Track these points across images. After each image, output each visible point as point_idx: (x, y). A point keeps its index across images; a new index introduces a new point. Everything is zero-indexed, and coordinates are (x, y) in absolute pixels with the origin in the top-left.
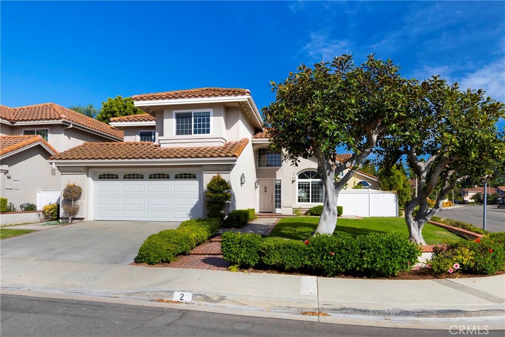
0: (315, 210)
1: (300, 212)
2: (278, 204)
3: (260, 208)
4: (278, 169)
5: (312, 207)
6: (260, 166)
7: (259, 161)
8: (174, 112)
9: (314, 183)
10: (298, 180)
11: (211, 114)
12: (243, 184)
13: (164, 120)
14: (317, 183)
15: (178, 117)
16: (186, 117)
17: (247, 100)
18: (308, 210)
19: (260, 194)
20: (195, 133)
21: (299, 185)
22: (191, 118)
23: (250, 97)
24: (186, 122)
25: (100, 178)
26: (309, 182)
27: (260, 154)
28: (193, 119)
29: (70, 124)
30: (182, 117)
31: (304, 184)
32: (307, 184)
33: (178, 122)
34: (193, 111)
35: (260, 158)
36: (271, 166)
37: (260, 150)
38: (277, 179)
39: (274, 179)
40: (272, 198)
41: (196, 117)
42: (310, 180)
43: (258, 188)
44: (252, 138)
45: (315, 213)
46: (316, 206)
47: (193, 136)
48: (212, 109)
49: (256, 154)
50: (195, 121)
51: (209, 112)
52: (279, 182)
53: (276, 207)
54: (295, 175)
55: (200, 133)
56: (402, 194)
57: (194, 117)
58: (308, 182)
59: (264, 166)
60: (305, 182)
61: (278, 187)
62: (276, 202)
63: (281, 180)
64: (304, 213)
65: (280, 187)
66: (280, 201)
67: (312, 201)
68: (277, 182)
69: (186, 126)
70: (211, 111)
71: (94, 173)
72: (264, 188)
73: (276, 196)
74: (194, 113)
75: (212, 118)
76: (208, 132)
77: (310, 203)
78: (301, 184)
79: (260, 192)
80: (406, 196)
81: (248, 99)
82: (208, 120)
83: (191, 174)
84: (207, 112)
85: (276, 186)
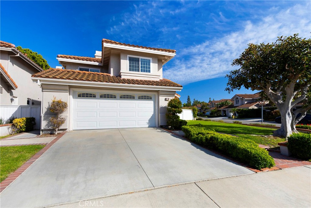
8: (128, 56)
11: (151, 61)
13: (121, 60)
15: (131, 59)
16: (136, 61)
17: (174, 56)
20: (142, 71)
23: (176, 54)
24: (136, 64)
25: (79, 96)
28: (140, 62)
30: (133, 60)
33: (130, 63)
34: (140, 58)
41: (142, 61)
47: (140, 73)
48: (152, 58)
50: (141, 64)
51: (150, 60)
55: (144, 71)
57: (141, 61)
69: (136, 67)
70: (151, 59)
71: (74, 92)
74: (141, 59)
75: (151, 64)
76: (149, 72)
82: (149, 65)
84: (148, 60)
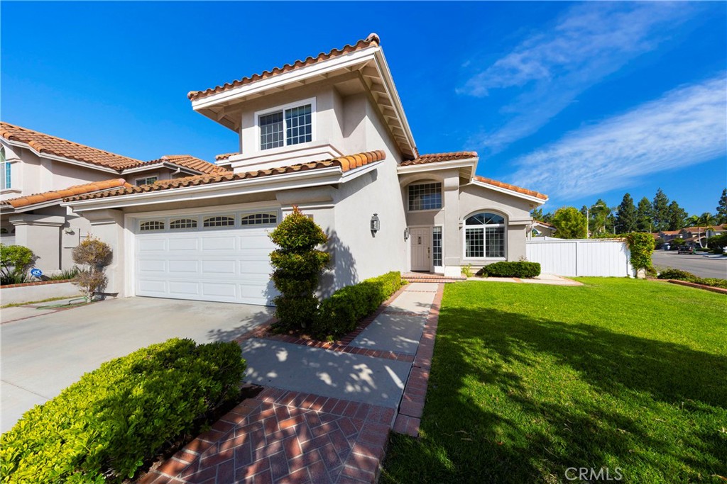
0: (495, 268)
1: (470, 271)
2: (438, 260)
3: (412, 266)
4: (437, 212)
5: (489, 263)
6: (411, 209)
7: (411, 203)
8: (257, 114)
9: (490, 230)
10: (465, 227)
11: (313, 107)
12: (376, 231)
13: (243, 130)
14: (495, 230)
15: (264, 121)
16: (275, 121)
17: (373, 57)
18: (482, 268)
19: (412, 247)
20: (289, 143)
21: (467, 233)
22: (282, 120)
23: (379, 49)
24: (275, 129)
25: (142, 229)
26: (482, 229)
27: (411, 193)
28: (285, 121)
29: (177, 168)
30: (269, 122)
31: (474, 231)
32: (479, 231)
33: (263, 132)
34: (284, 107)
35: (411, 198)
36: (427, 208)
37: (411, 187)
38: (436, 225)
39: (431, 226)
40: (429, 251)
41: (289, 117)
42: (484, 226)
43: (409, 240)
44: (398, 166)
45: (494, 273)
46: (495, 263)
47: (286, 147)
49: (406, 192)
50: (289, 126)
51: (310, 105)
52: (438, 230)
53: (435, 264)
54: (461, 220)
56: (638, 243)
57: (286, 118)
58: (480, 229)
59: (417, 209)
60: (476, 229)
61: (438, 236)
62: (435, 257)
63: (441, 227)
64: (476, 271)
65: (440, 236)
66: (440, 256)
67: (487, 255)
68: (435, 230)
69: (276, 137)
70: (312, 100)
71: (133, 221)
72: (417, 238)
73: (435, 249)
74: (287, 111)
75: (314, 115)
76: (309, 139)
77: (484, 258)
78: (470, 231)
79: (412, 243)
80: (645, 245)
81: (375, 54)
82: (309, 120)
83: (267, 216)
84: (306, 106)
85: (435, 236)
